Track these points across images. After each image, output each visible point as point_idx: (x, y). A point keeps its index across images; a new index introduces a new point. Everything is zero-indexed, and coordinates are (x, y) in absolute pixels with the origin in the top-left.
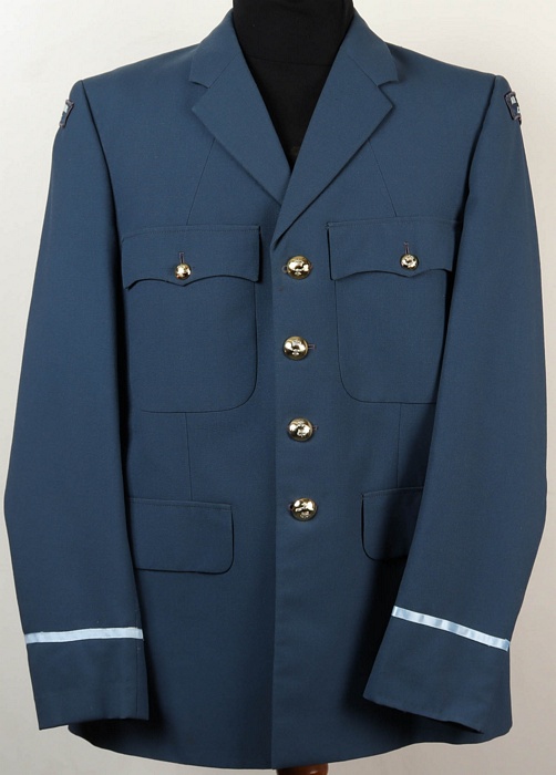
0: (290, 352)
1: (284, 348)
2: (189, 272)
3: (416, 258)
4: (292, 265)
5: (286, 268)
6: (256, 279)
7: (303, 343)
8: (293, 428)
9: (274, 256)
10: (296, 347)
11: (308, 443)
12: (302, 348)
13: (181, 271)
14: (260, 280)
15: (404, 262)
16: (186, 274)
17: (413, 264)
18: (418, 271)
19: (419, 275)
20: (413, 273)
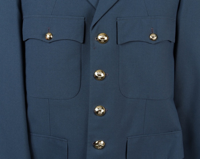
0: (97, 77)
1: (94, 75)
2: (52, 37)
3: (157, 35)
4: (100, 37)
5: (97, 39)
6: (82, 42)
7: (103, 73)
8: (97, 110)
9: (92, 33)
10: (100, 75)
11: (103, 117)
12: (102, 75)
13: (48, 36)
14: (84, 42)
15: (151, 37)
16: (50, 38)
17: (155, 38)
18: (157, 41)
19: (158, 43)
20: (155, 42)
